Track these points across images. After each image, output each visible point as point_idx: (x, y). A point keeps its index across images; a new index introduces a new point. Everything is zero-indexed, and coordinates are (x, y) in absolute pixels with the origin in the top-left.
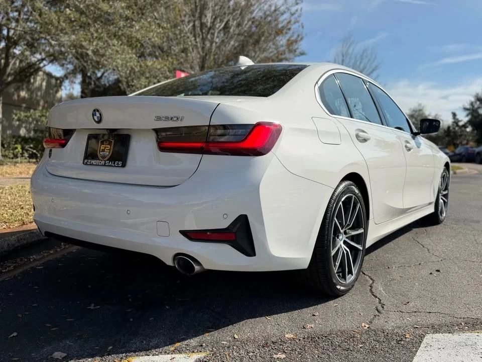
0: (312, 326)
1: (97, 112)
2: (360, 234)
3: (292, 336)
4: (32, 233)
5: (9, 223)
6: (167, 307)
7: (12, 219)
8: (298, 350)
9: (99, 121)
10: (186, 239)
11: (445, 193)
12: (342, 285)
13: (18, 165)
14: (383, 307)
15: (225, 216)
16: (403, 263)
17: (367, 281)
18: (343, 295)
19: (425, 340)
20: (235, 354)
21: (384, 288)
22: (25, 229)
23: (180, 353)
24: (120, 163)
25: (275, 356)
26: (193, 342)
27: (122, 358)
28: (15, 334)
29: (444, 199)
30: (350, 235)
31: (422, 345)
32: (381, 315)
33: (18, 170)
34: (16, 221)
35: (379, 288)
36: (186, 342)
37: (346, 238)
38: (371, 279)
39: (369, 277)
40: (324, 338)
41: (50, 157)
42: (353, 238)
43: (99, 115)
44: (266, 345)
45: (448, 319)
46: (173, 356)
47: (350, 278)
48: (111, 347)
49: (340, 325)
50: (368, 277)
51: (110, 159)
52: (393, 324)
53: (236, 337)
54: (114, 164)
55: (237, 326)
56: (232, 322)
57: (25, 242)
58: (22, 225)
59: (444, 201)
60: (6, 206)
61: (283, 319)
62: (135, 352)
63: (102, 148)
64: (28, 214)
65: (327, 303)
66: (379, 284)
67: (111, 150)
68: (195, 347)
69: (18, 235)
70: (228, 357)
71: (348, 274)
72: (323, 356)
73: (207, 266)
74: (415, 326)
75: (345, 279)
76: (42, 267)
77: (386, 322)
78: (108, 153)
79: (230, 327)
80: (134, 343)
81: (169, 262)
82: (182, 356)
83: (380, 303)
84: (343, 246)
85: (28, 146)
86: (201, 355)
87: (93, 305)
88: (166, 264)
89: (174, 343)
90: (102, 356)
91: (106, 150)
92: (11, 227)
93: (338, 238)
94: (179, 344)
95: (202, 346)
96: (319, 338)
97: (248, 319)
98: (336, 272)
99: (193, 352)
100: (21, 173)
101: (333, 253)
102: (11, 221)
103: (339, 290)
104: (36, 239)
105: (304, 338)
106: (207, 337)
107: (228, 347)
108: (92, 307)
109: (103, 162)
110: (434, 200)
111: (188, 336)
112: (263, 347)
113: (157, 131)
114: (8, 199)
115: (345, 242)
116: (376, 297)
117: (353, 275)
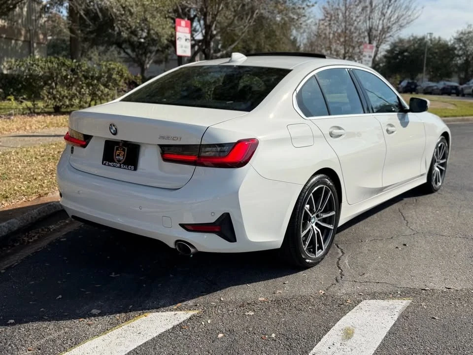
0: (281, 292)
1: (113, 127)
2: (331, 216)
3: (264, 299)
4: (50, 205)
5: (27, 195)
6: (171, 276)
7: (29, 191)
8: (265, 309)
9: (115, 134)
10: (184, 230)
11: (442, 162)
12: (311, 259)
13: (12, 117)
14: (342, 277)
15: (213, 214)
16: (377, 237)
17: (338, 253)
18: (312, 267)
19: (360, 305)
20: (219, 311)
21: (350, 260)
22: (43, 202)
23: (181, 310)
24: (133, 167)
25: (247, 314)
26: (191, 303)
27: (140, 314)
28: (60, 296)
29: (441, 167)
30: (321, 218)
31: (356, 308)
32: (337, 284)
33: (15, 126)
34: (33, 193)
35: (346, 261)
36: (185, 303)
37: (319, 220)
38: (342, 252)
39: (342, 250)
40: (286, 301)
41: (72, 153)
42: (324, 220)
43: (115, 129)
44: (243, 306)
45: (391, 288)
46: (176, 312)
47: (319, 253)
48: (131, 306)
49: (302, 291)
50: (340, 250)
51: (124, 163)
52: (344, 291)
53: (222, 299)
54: (128, 167)
55: (224, 291)
56: (221, 288)
57: (45, 214)
58: (39, 197)
59: (441, 170)
60: (19, 177)
61: (260, 286)
62: (149, 309)
63: (117, 153)
64: (43, 186)
65: (298, 273)
66: (347, 257)
67: (125, 156)
68: (191, 307)
69: (39, 209)
70: (214, 313)
71: (318, 250)
72: (280, 314)
73: (200, 249)
74: (360, 293)
75: (315, 254)
76: (65, 239)
77: (340, 289)
78: (122, 158)
79: (218, 292)
80: (148, 303)
81: (172, 245)
82: (182, 312)
83: (341, 273)
84: (315, 227)
85: (22, 97)
86: (195, 312)
87: (114, 273)
88: (169, 247)
89: (177, 304)
90: (126, 312)
91: (120, 155)
92: (30, 199)
93: (310, 221)
94: (180, 304)
95: (196, 305)
96: (283, 301)
97: (233, 285)
98: (305, 249)
99: (190, 310)
100: (18, 129)
101: (303, 234)
102: (29, 194)
103: (308, 263)
104: (54, 210)
105: (272, 301)
106: (201, 299)
107: (215, 307)
108: (113, 275)
109: (118, 165)
110: (426, 171)
111: (187, 298)
112: (240, 307)
113: (161, 146)
114: (19, 168)
115: (317, 224)
116: (340, 268)
117: (322, 250)
